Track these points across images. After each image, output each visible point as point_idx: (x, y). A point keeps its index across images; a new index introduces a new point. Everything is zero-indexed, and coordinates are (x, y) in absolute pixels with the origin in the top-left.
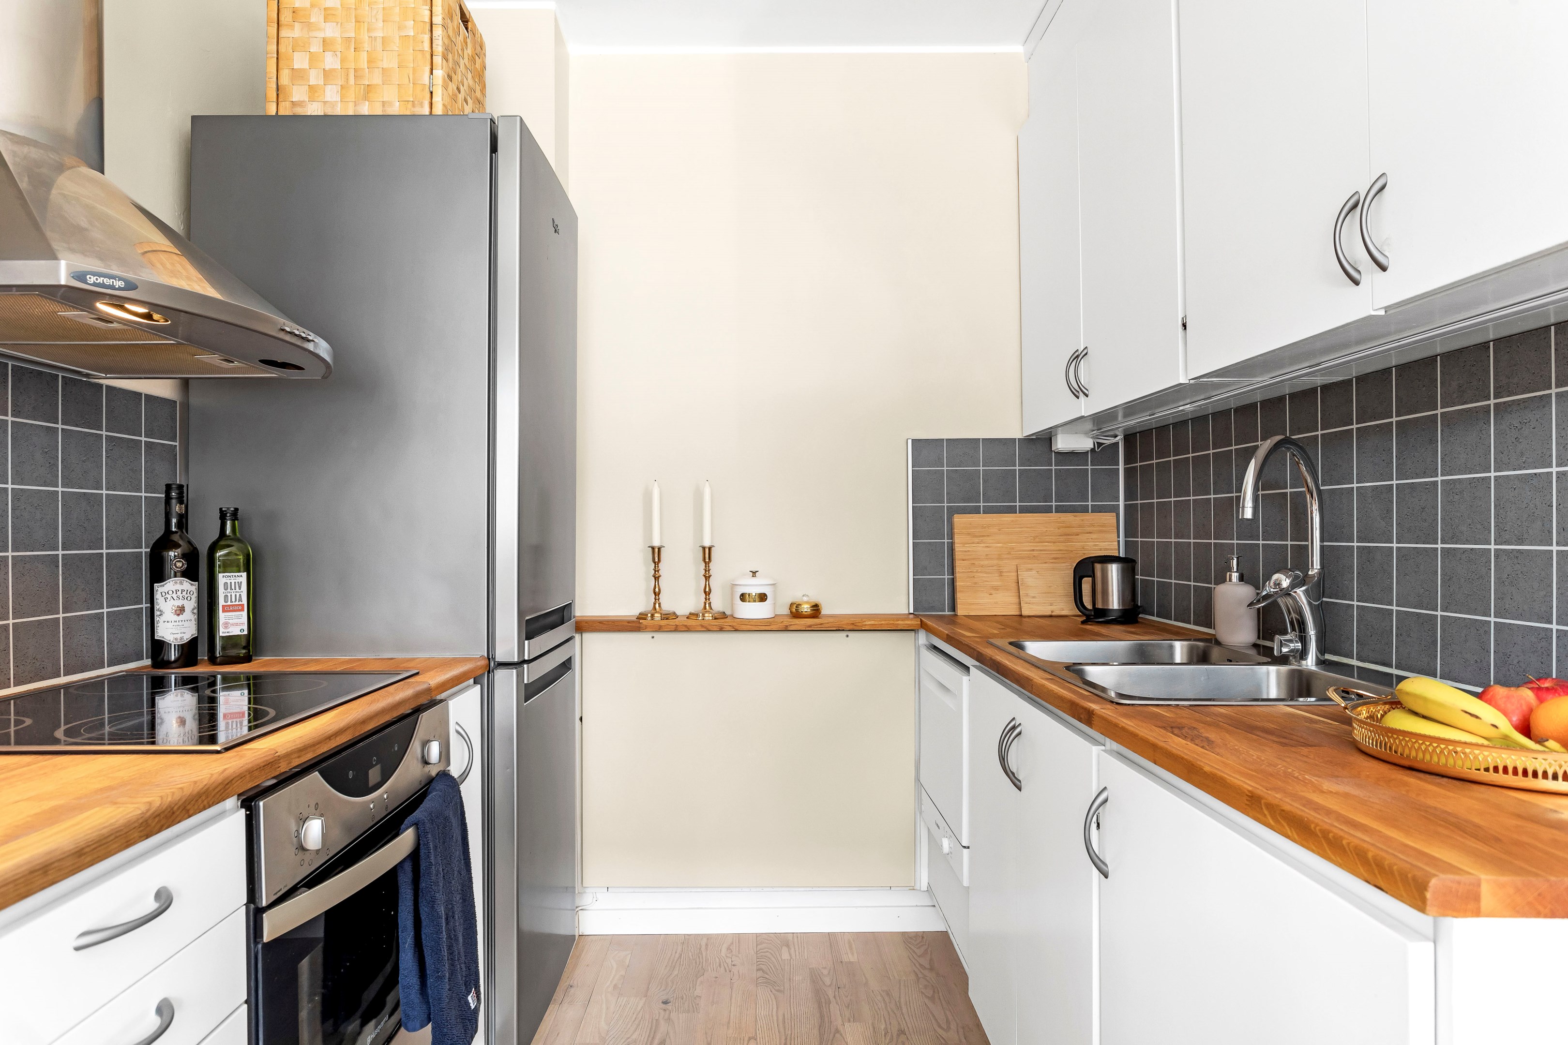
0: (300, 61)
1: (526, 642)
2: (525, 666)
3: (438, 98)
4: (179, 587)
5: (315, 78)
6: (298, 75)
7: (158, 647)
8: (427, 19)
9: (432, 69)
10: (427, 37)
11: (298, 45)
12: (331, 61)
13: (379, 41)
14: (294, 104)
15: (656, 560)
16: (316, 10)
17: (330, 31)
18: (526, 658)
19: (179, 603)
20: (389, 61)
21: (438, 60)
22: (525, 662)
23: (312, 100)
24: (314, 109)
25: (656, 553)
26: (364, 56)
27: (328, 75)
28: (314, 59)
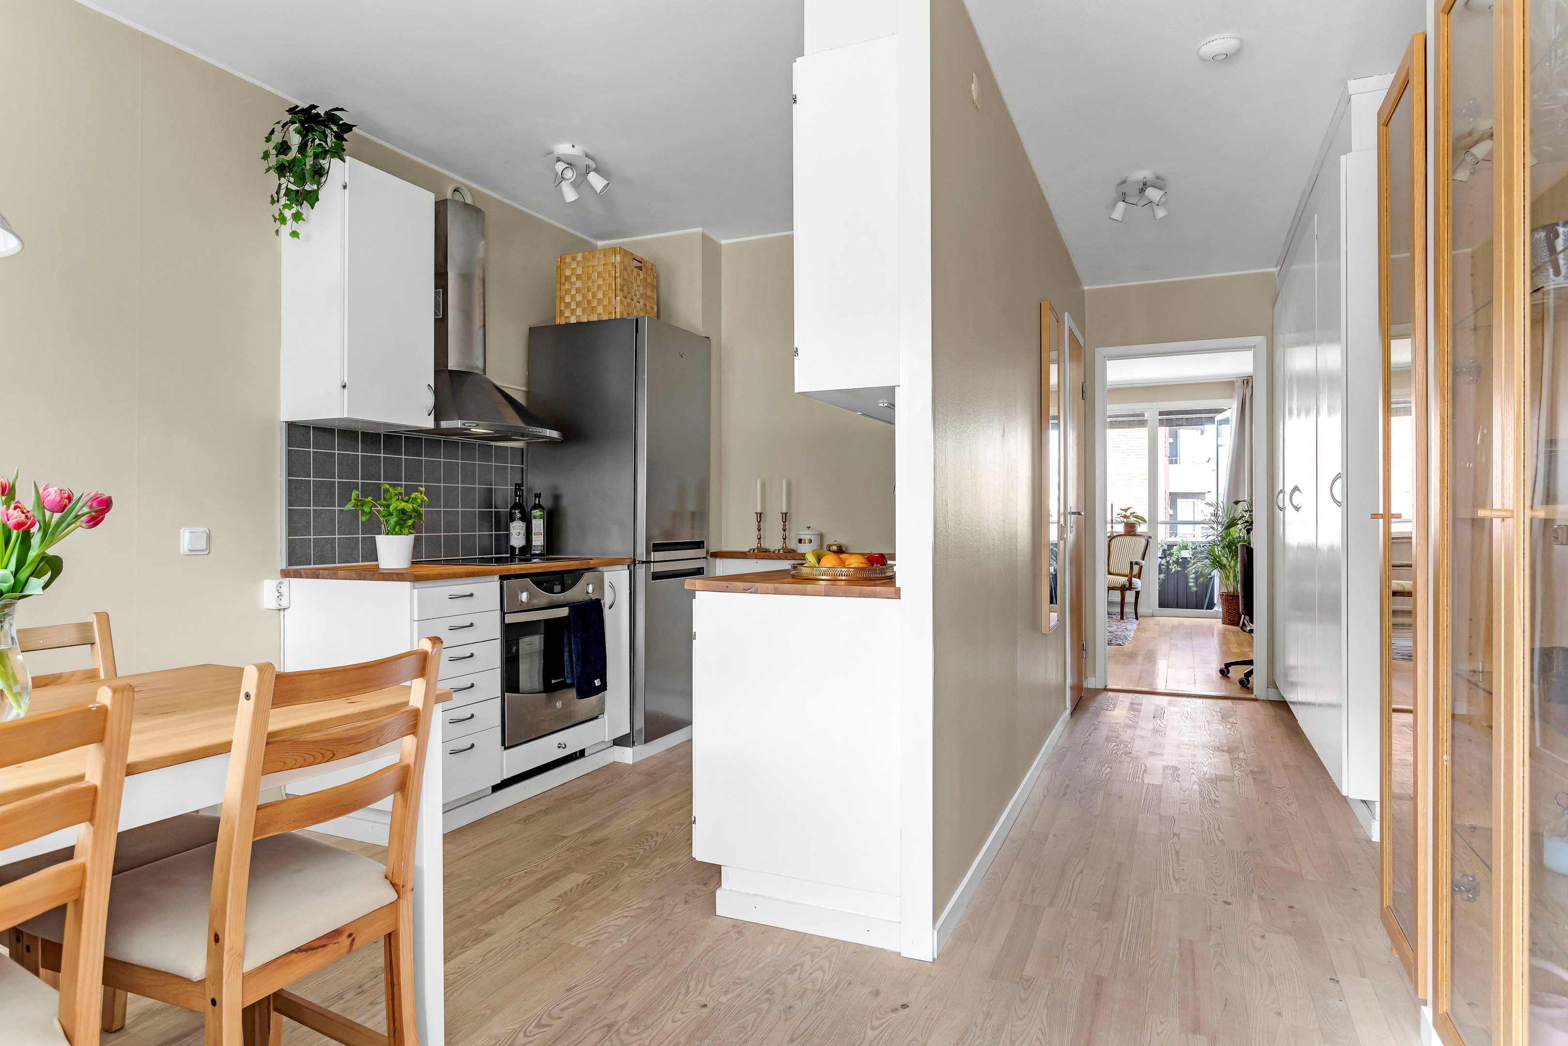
0: (568, 299)
1: (652, 553)
2: (652, 564)
3: (618, 310)
4: (518, 524)
5: (573, 306)
6: (568, 305)
7: (513, 548)
8: (614, 275)
9: (615, 297)
10: (614, 283)
11: (568, 292)
12: (579, 298)
13: (596, 287)
14: (566, 318)
15: (759, 520)
16: (573, 276)
17: (579, 284)
18: (652, 560)
19: (518, 531)
20: (600, 295)
21: (618, 292)
22: (650, 562)
23: (572, 314)
24: (573, 320)
25: (760, 515)
26: (590, 294)
27: (578, 304)
28: (573, 298)
